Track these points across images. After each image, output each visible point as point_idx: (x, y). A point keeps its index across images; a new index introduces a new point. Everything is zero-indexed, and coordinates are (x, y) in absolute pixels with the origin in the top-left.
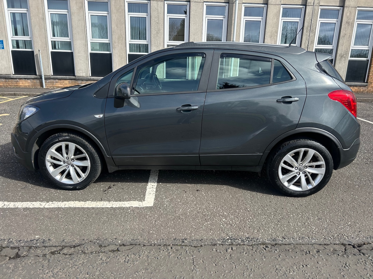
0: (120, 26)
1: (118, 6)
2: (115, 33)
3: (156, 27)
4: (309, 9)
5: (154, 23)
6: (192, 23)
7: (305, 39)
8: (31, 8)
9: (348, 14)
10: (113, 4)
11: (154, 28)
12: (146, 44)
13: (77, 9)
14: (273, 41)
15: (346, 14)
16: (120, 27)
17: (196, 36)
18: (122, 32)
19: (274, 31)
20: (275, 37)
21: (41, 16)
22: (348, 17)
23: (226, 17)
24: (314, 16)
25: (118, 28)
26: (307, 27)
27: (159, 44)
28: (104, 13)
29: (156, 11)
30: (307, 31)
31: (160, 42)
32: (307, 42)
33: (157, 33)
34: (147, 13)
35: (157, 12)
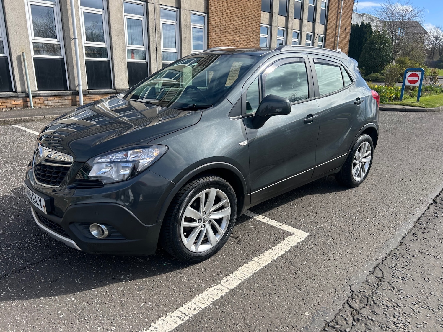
4: (150, 7)
6: (8, 7)
7: (152, 41)
9: (185, 17)
14: (121, 41)
15: (183, 17)
17: (19, 28)
19: (120, 28)
20: (122, 36)
22: (185, 20)
23: (57, 5)
24: (156, 15)
26: (152, 27)
30: (153, 32)
32: (155, 44)
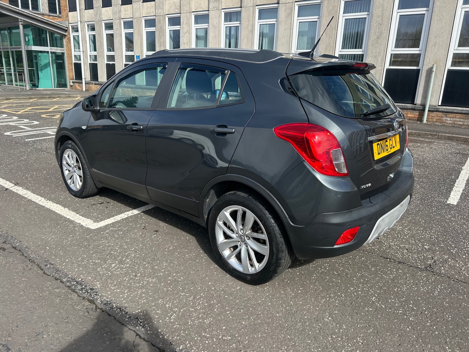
0: (329, 32)
1: (331, 7)
2: (323, 42)
3: (378, 30)
5: (375, 25)
8: (243, 20)
10: (326, 5)
11: (375, 31)
12: (360, 54)
13: (285, 16)
16: (330, 34)
18: (331, 40)
21: (250, 28)
25: (326, 35)
27: (378, 53)
28: (314, 18)
29: (381, 7)
31: (380, 51)
33: (378, 38)
34: (368, 12)
35: (382, 9)
